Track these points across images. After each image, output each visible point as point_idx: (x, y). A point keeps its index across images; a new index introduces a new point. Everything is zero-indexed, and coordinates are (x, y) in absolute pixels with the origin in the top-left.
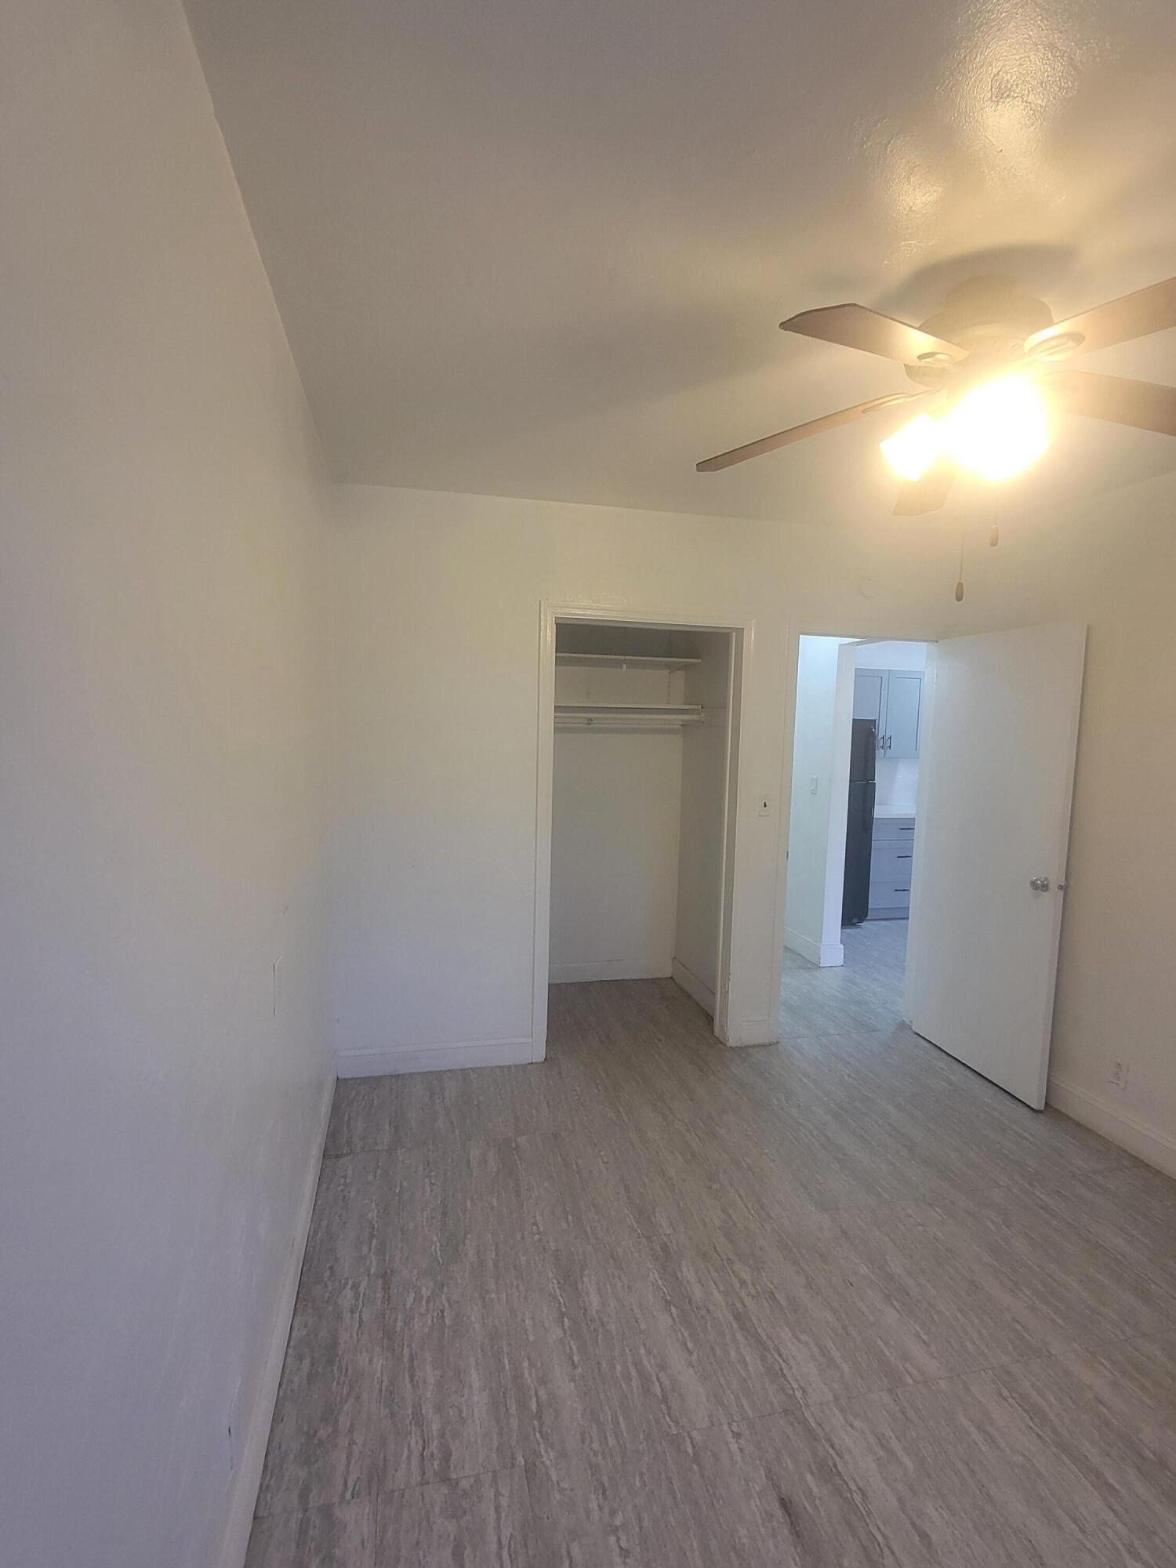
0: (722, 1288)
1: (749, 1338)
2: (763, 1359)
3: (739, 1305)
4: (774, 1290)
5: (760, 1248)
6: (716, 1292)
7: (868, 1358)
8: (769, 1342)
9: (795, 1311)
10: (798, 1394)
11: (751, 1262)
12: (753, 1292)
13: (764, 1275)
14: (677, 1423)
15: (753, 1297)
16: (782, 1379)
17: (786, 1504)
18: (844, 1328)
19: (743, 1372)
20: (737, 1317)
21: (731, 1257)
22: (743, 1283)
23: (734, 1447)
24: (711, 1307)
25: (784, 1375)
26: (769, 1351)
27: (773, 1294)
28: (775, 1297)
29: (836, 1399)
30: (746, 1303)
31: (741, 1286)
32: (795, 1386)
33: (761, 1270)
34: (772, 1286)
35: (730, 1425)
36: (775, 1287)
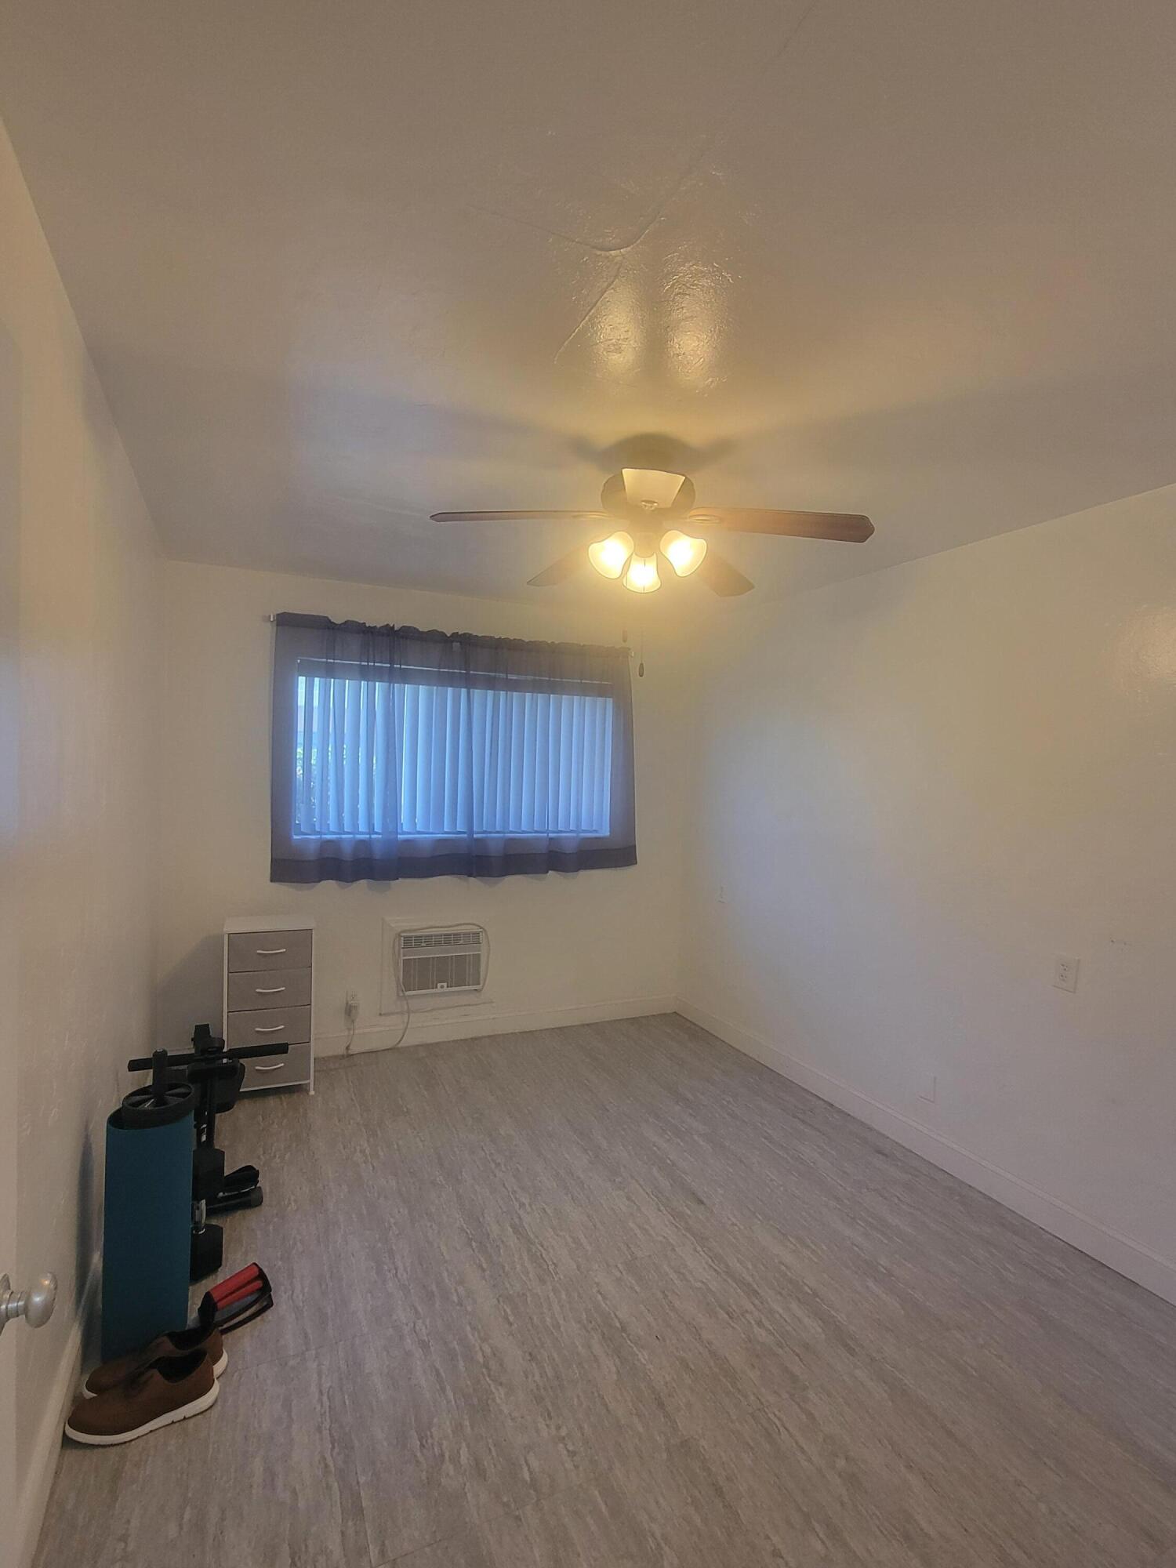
0: (777, 1316)
1: (741, 1279)
2: (727, 1266)
3: (757, 1302)
4: (730, 1322)
5: (753, 1366)
6: (781, 1311)
7: (648, 1276)
8: (725, 1277)
9: (708, 1304)
10: (699, 1248)
11: (759, 1348)
12: (748, 1316)
13: (744, 1336)
14: (772, 1226)
15: (747, 1311)
16: (711, 1255)
17: (701, 1202)
18: (666, 1296)
19: (740, 1256)
20: (756, 1293)
21: (780, 1349)
22: (760, 1324)
23: (734, 1220)
24: (779, 1297)
25: (711, 1258)
26: (724, 1272)
27: (731, 1318)
28: (728, 1315)
29: (673, 1250)
30: (752, 1307)
31: (761, 1321)
32: (702, 1253)
33: (746, 1340)
34: (732, 1324)
35: (740, 1229)
36: (729, 1324)
